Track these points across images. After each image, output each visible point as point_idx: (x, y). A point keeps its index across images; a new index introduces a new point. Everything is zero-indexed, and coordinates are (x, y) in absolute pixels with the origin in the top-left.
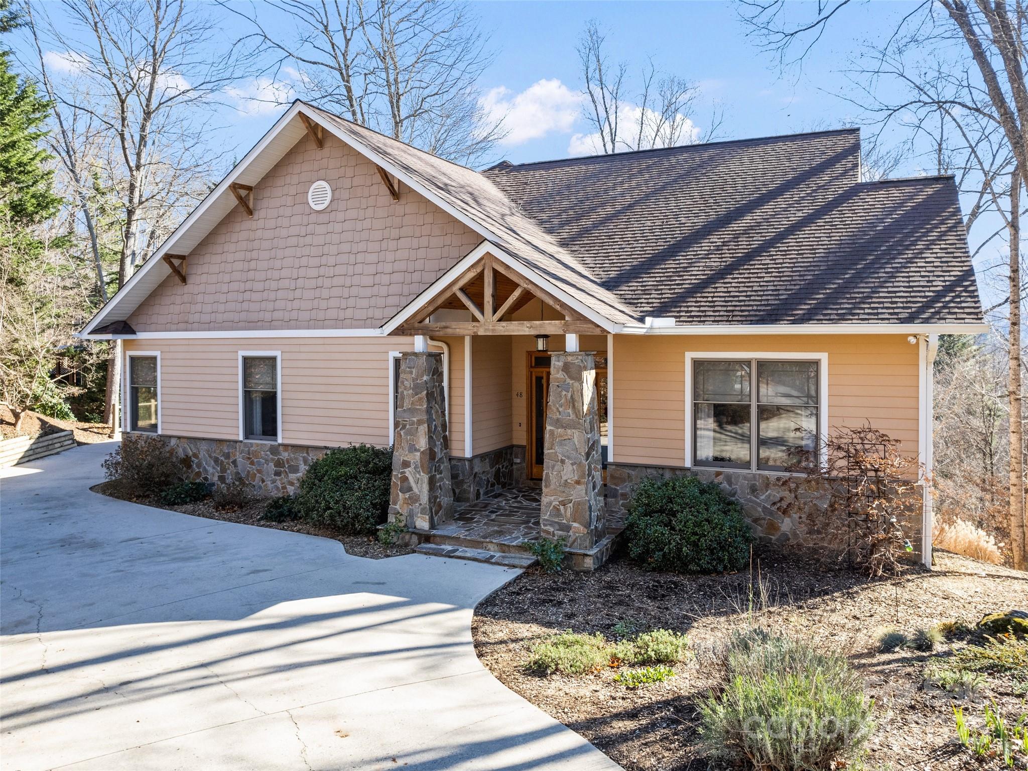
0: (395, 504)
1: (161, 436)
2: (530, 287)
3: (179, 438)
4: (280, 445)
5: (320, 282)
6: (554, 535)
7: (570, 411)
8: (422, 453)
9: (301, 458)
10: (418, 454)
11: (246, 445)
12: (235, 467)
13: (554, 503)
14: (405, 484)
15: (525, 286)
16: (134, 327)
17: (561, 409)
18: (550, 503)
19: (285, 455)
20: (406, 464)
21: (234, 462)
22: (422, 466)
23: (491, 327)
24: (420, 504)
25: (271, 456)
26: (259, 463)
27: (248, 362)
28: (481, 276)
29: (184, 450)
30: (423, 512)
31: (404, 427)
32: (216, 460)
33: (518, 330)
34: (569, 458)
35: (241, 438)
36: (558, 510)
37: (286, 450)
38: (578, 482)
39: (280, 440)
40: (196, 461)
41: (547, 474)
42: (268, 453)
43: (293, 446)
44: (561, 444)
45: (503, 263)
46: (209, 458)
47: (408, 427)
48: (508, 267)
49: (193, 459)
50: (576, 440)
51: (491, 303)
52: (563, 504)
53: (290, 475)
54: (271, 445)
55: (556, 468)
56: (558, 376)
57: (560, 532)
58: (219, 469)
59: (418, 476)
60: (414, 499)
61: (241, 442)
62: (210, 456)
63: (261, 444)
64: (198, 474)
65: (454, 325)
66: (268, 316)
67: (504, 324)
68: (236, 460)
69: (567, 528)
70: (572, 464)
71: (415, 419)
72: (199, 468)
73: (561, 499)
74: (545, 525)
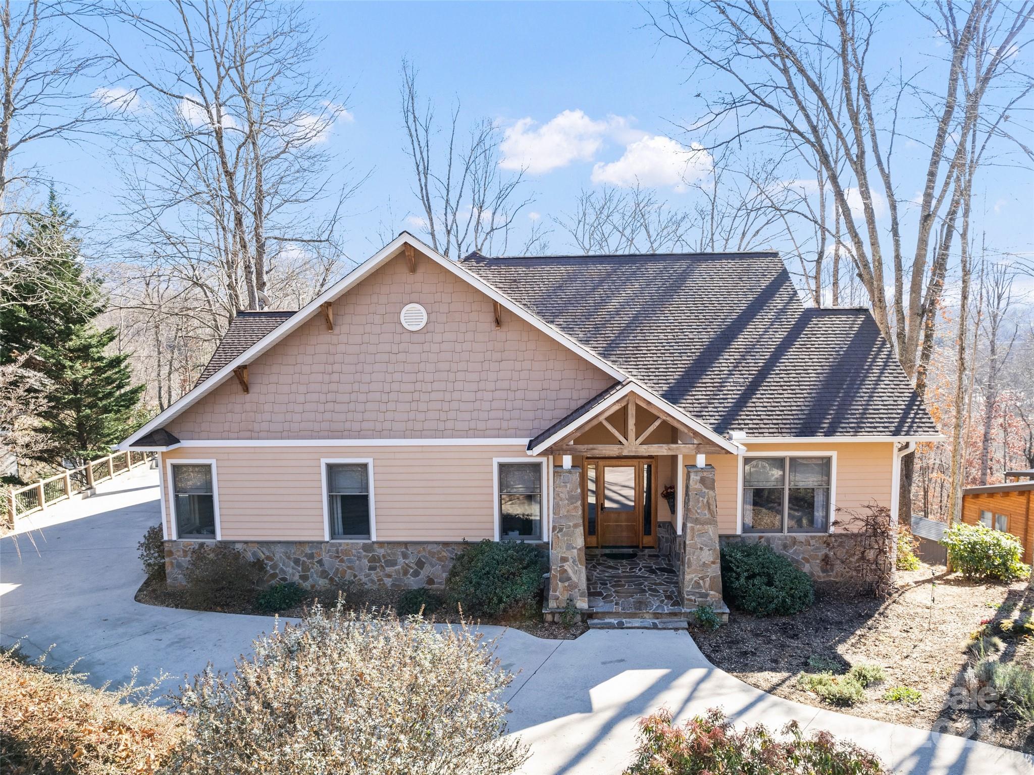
0: (555, 591)
1: (220, 542)
2: (668, 419)
3: (246, 543)
4: (374, 543)
5: (416, 396)
6: (695, 602)
7: (706, 512)
8: (579, 549)
9: (400, 553)
10: (575, 551)
11: (333, 545)
12: (320, 566)
13: (695, 579)
14: (565, 575)
15: (664, 418)
16: (176, 435)
17: (699, 511)
18: (692, 579)
19: (381, 552)
20: (564, 560)
21: (320, 562)
22: (580, 560)
23: (634, 449)
24: (579, 590)
25: (364, 553)
26: (350, 561)
27: (332, 469)
28: (625, 408)
29: (254, 554)
30: (582, 595)
31: (561, 530)
32: (297, 562)
33: (658, 452)
34: (706, 546)
35: (327, 538)
36: (699, 584)
37: (381, 547)
38: (713, 563)
39: (374, 538)
40: (270, 563)
41: (689, 559)
42: (361, 550)
43: (389, 543)
44: (700, 536)
45: (644, 399)
46: (287, 560)
47: (564, 530)
48: (649, 403)
49: (266, 561)
50: (711, 533)
51: (634, 430)
52: (702, 578)
53: (386, 568)
54: (364, 544)
55: (696, 554)
56: (696, 487)
57: (700, 599)
58: (300, 569)
59: (576, 568)
60: (573, 586)
61: (327, 542)
62: (289, 558)
63: (352, 544)
64: (274, 576)
65: (600, 446)
66: (356, 426)
67: (645, 447)
68: (321, 560)
69: (706, 595)
70: (709, 550)
71: (571, 524)
72: (273, 570)
73: (700, 576)
74: (688, 595)
